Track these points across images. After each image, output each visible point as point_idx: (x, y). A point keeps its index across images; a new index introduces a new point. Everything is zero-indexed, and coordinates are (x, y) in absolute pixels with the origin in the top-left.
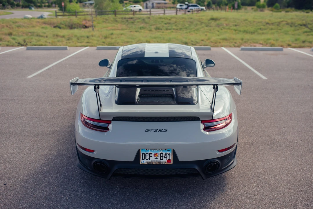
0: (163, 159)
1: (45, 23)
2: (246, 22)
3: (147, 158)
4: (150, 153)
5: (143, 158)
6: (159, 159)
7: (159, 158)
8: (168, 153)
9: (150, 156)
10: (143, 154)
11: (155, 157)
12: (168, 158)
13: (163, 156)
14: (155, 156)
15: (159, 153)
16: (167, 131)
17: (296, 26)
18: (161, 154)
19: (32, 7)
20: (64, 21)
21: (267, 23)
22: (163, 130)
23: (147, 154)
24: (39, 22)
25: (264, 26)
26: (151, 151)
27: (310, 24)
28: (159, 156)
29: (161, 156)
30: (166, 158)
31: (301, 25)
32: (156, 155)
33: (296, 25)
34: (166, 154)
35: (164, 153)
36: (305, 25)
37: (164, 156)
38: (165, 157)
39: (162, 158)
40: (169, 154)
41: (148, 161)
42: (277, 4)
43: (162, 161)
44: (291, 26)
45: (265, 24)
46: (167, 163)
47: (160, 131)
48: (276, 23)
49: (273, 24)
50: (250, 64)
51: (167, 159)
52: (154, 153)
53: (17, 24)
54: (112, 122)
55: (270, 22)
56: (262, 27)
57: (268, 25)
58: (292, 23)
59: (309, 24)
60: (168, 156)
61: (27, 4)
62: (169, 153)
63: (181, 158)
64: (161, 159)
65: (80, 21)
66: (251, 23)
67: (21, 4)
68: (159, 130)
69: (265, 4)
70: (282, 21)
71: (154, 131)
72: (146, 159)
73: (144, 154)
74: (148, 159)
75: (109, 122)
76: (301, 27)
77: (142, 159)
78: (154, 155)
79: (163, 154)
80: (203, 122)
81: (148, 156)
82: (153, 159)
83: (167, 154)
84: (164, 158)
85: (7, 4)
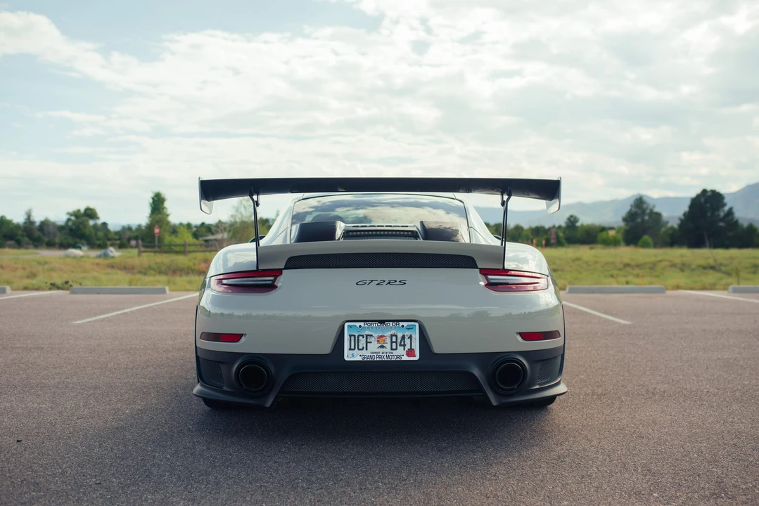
0: (396, 349)
1: (112, 267)
2: (578, 262)
3: (360, 347)
4: (367, 336)
5: (353, 347)
6: (388, 349)
7: (388, 346)
8: (407, 333)
9: (367, 343)
10: (352, 338)
11: (380, 345)
12: (408, 347)
13: (396, 342)
14: (378, 341)
15: (388, 334)
16: (405, 283)
17: (693, 270)
18: (392, 336)
19: (83, 245)
20: (156, 263)
21: (627, 265)
22: (396, 281)
23: (361, 338)
24: (98, 264)
25: (620, 270)
26: (370, 331)
27: (726, 265)
28: (388, 340)
29: (392, 342)
30: (404, 345)
31: (704, 268)
32: (381, 340)
33: (693, 267)
34: (403, 337)
35: (400, 335)
36: (712, 268)
37: (399, 340)
38: (402, 343)
39: (394, 347)
40: (410, 337)
41: (364, 352)
42: (646, 237)
43: (395, 353)
44: (682, 270)
45: (621, 266)
46: (405, 358)
47: (389, 283)
48: (646, 264)
49: (638, 266)
50: (592, 308)
51: (406, 349)
52: (376, 335)
53: (46, 267)
54: (284, 271)
55: (633, 263)
56: (615, 272)
57: (628, 269)
58: (684, 264)
59: (721, 264)
60: (407, 341)
61: (71, 240)
62: (411, 335)
63: (440, 346)
64: (392, 349)
65: (194, 264)
66: (589, 266)
67: (57, 240)
68: (387, 282)
69: (620, 237)
70: (661, 261)
71: (378, 284)
72: (359, 349)
73: (354, 336)
74: (363, 348)
75: (277, 273)
76: (706, 271)
77: (350, 349)
78: (376, 339)
79: (396, 336)
80: (485, 272)
81: (362, 342)
82: (374, 347)
83: (407, 337)
84: (400, 345)
85: (26, 239)
